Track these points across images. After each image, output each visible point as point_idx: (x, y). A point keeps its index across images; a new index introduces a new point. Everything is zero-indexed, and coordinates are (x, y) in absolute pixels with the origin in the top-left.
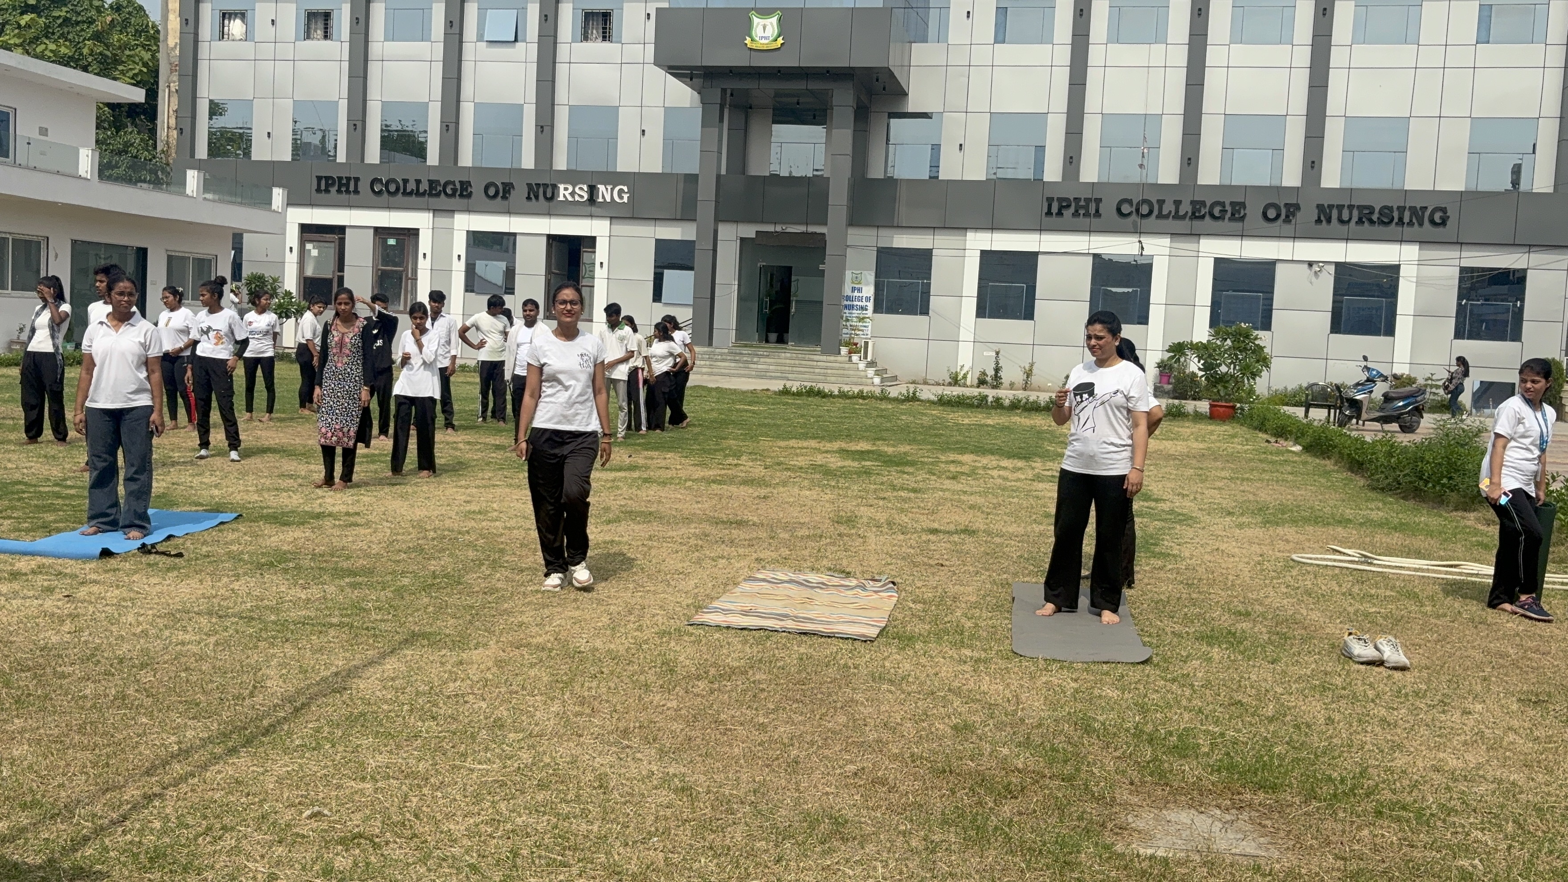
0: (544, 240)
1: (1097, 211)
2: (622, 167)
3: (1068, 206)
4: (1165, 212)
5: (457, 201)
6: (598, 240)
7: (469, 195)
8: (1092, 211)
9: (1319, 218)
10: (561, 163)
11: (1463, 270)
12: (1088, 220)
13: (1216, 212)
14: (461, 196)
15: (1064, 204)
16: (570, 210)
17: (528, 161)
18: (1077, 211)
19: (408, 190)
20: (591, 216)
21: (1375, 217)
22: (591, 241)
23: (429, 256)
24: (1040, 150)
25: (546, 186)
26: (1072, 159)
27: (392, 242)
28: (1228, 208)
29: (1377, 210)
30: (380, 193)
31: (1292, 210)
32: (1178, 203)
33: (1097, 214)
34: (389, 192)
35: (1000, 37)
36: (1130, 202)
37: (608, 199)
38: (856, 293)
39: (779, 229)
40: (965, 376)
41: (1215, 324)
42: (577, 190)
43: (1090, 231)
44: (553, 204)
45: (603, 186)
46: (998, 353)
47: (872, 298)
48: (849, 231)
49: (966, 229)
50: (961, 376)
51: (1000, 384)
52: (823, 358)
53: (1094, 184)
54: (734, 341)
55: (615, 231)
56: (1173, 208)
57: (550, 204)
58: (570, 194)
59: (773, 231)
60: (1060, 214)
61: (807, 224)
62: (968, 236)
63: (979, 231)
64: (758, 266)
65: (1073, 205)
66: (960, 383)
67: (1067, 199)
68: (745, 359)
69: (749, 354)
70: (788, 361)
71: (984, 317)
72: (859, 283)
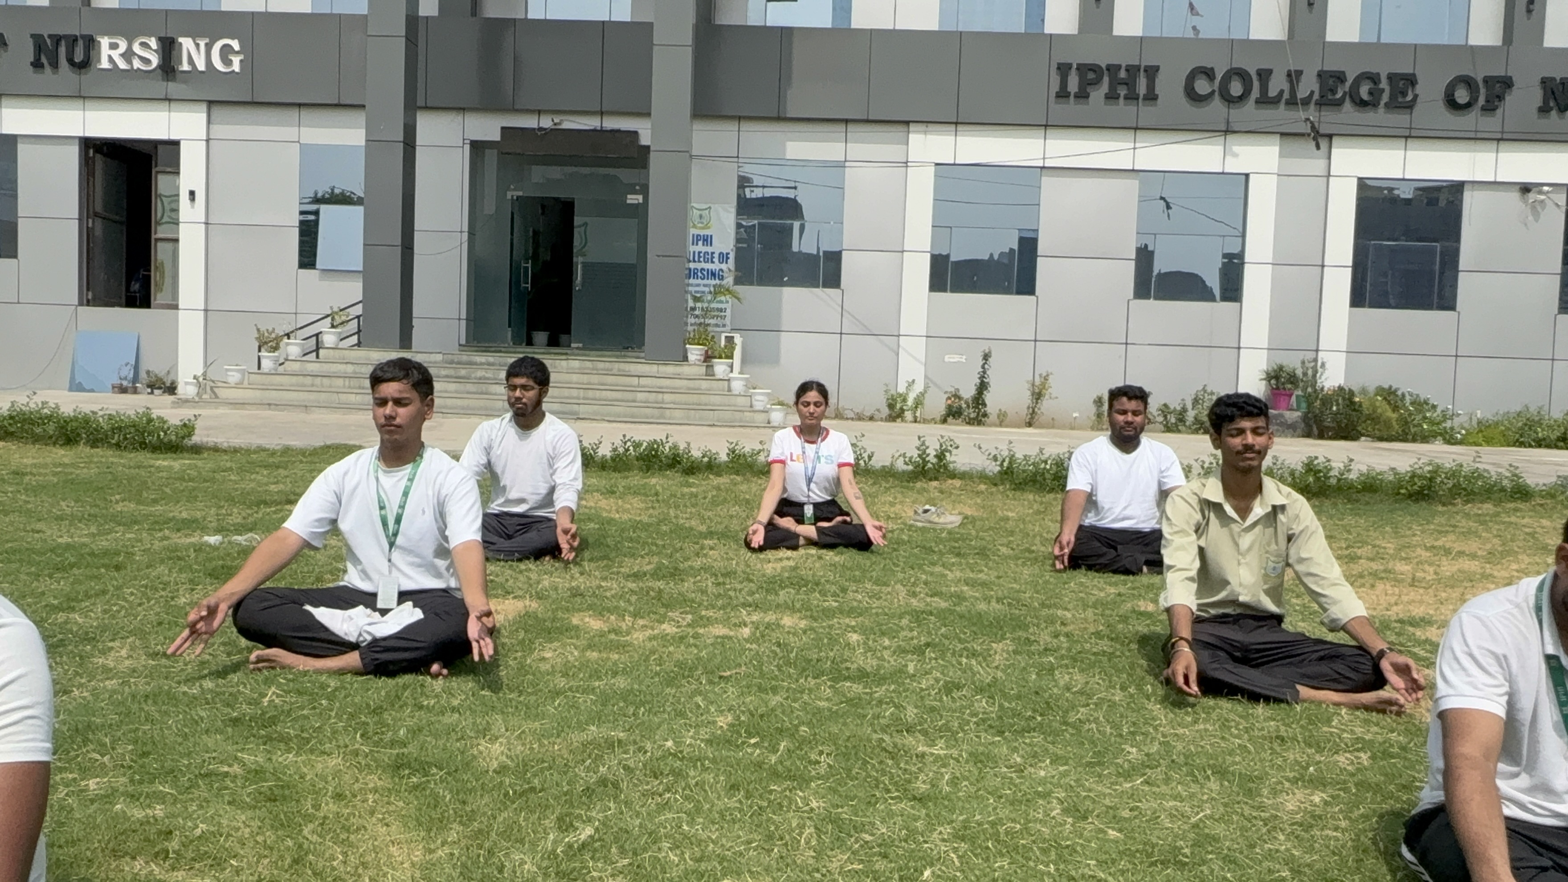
0: (75, 151)
1: (1151, 89)
3: (1097, 82)
4: (1272, 93)
6: (183, 145)
8: (1142, 89)
9: (1545, 101)
12: (1131, 109)
13: (1364, 92)
15: (1090, 77)
16: (123, 88)
18: (1113, 87)
20: (170, 100)
22: (170, 150)
25: (72, 39)
28: (1384, 84)
31: (1496, 91)
32: (1294, 77)
33: (1151, 97)
36: (1208, 73)
37: (201, 66)
38: (700, 247)
39: (546, 122)
40: (918, 403)
41: (1358, 299)
42: (136, 48)
43: (1136, 129)
44: (87, 77)
45: (190, 40)
46: (986, 357)
47: (732, 256)
48: (695, 127)
49: (907, 123)
50: (910, 402)
51: (985, 415)
52: (653, 369)
53: (1141, 38)
54: (463, 342)
55: (219, 130)
56: (1286, 87)
57: (83, 77)
58: (122, 55)
59: (536, 126)
60: (1082, 95)
61: (602, 114)
62: (912, 136)
63: (931, 127)
64: (509, 197)
65: (1106, 79)
66: (908, 415)
67: (1094, 68)
68: (480, 373)
69: (489, 364)
70: (575, 378)
71: (944, 290)
72: (707, 227)
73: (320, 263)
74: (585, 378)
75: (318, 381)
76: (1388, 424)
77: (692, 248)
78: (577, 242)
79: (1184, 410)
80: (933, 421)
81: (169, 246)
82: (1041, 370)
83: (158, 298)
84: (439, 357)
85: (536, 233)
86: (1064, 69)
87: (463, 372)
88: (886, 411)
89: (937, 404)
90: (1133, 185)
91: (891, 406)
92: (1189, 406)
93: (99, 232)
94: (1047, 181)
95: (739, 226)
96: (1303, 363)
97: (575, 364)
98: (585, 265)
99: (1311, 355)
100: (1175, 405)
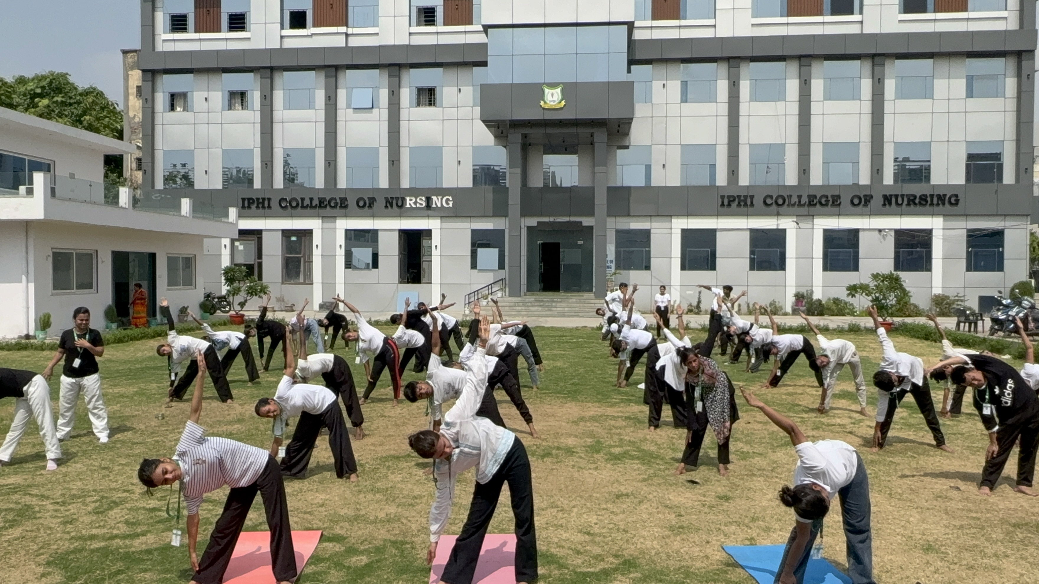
0: (397, 233)
1: (752, 202)
2: (446, 184)
3: (734, 200)
4: (793, 202)
5: (338, 211)
6: (433, 231)
7: (346, 207)
8: (749, 202)
9: (884, 202)
10: (405, 183)
11: (969, 231)
12: (746, 209)
13: (823, 201)
14: (341, 207)
15: (731, 199)
16: (414, 213)
17: (384, 183)
18: (739, 203)
19: (305, 205)
20: (428, 216)
21: (917, 201)
22: (428, 233)
23: (320, 247)
24: (713, 167)
25: (397, 199)
26: (733, 172)
27: (294, 238)
28: (830, 199)
29: (918, 197)
30: (286, 207)
31: (868, 199)
32: (800, 197)
33: (752, 204)
34: (292, 207)
35: (684, 100)
36: (771, 197)
37: (439, 205)
39: (552, 219)
41: (825, 269)
42: (418, 200)
43: (747, 215)
45: (436, 197)
47: (615, 260)
49: (671, 216)
53: (748, 187)
54: (526, 292)
55: (444, 226)
56: (797, 200)
57: (401, 210)
58: (414, 203)
59: (548, 221)
60: (729, 205)
61: (570, 216)
62: (673, 220)
63: (679, 217)
64: (539, 243)
65: (737, 200)
67: (733, 196)
71: (685, 270)
73: (478, 268)
76: (833, 311)
78: (561, 256)
81: (428, 263)
83: (423, 280)
86: (723, 197)
90: (748, 234)
93: (402, 259)
94: (718, 234)
96: (807, 291)
98: (564, 265)
99: (809, 288)
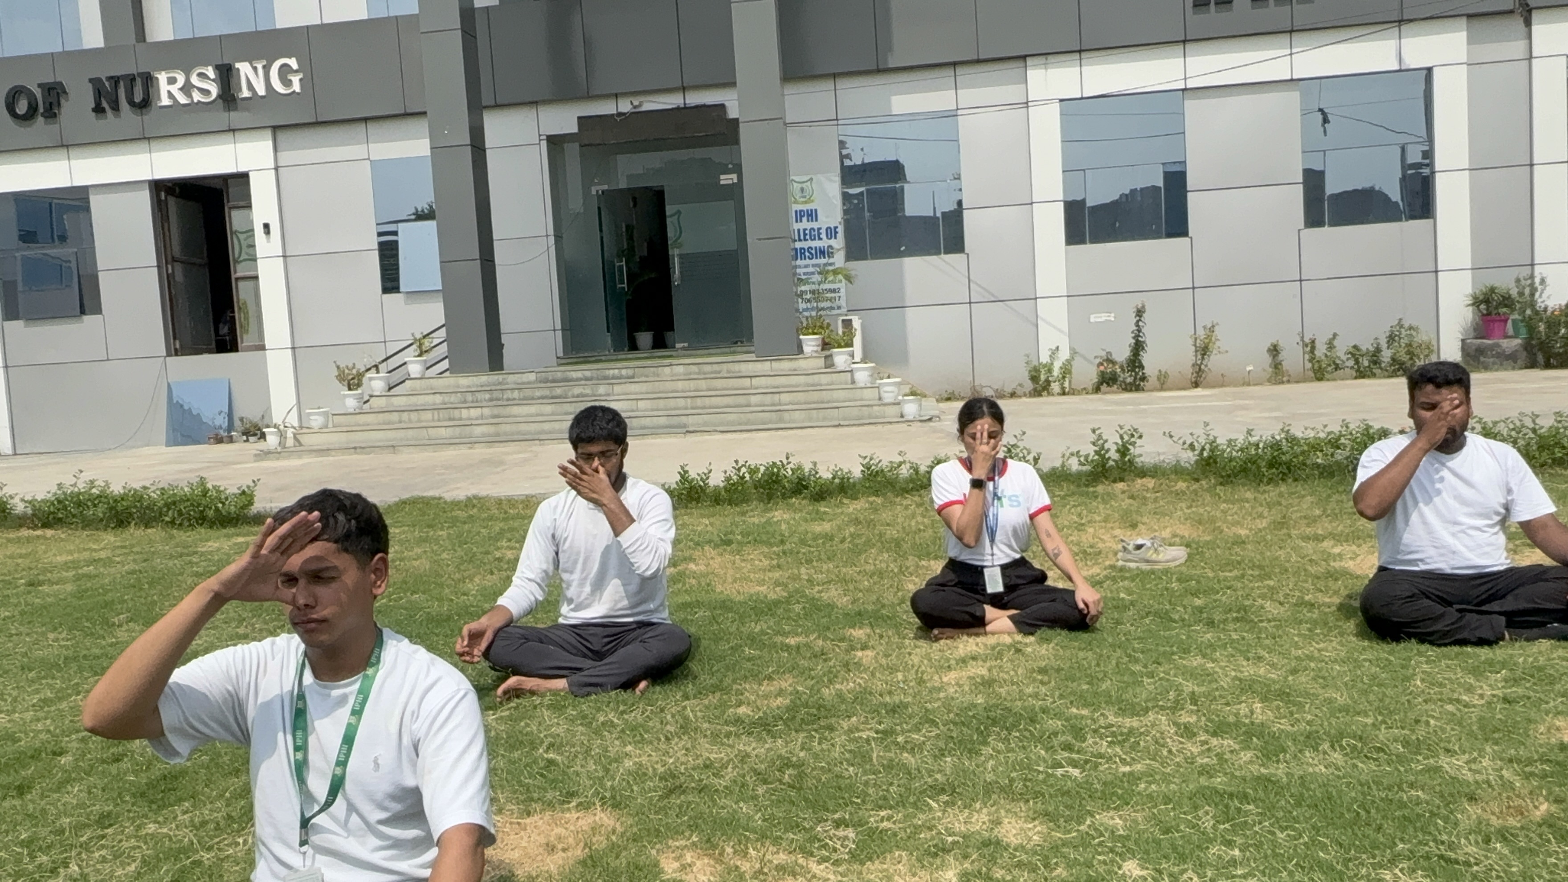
0: (146, 196)
2: (285, 18)
6: (252, 176)
10: (162, 28)
16: (186, 123)
20: (234, 131)
22: (240, 184)
25: (130, 79)
37: (261, 91)
38: (805, 224)
39: (625, 106)
40: (1066, 371)
42: (195, 80)
43: (1291, 33)
44: (150, 117)
45: (247, 64)
46: (1140, 313)
47: (841, 230)
48: (786, 92)
49: (1024, 58)
50: (1056, 372)
51: (1143, 379)
52: (765, 367)
54: (561, 354)
55: (285, 157)
57: (145, 118)
58: (181, 89)
59: (615, 112)
61: (684, 89)
62: (1031, 73)
63: (1051, 58)
64: (594, 192)
66: (1055, 387)
68: (577, 391)
69: (587, 379)
70: (680, 385)
71: (1082, 241)
72: (809, 201)
73: (403, 287)
74: (692, 384)
75: (405, 416)
77: (796, 226)
78: (671, 233)
79: (1378, 350)
80: (1085, 391)
81: (250, 284)
82: (1204, 320)
83: (245, 340)
84: (532, 377)
85: (629, 228)
87: (558, 391)
88: (1029, 385)
89: (1086, 373)
90: (1293, 97)
91: (1034, 379)
92: (1384, 345)
93: (179, 277)
94: (1191, 105)
95: (846, 197)
96: (1518, 281)
97: (681, 369)
98: (681, 256)
99: (1526, 271)
100: (1366, 346)
